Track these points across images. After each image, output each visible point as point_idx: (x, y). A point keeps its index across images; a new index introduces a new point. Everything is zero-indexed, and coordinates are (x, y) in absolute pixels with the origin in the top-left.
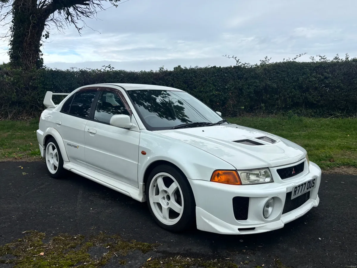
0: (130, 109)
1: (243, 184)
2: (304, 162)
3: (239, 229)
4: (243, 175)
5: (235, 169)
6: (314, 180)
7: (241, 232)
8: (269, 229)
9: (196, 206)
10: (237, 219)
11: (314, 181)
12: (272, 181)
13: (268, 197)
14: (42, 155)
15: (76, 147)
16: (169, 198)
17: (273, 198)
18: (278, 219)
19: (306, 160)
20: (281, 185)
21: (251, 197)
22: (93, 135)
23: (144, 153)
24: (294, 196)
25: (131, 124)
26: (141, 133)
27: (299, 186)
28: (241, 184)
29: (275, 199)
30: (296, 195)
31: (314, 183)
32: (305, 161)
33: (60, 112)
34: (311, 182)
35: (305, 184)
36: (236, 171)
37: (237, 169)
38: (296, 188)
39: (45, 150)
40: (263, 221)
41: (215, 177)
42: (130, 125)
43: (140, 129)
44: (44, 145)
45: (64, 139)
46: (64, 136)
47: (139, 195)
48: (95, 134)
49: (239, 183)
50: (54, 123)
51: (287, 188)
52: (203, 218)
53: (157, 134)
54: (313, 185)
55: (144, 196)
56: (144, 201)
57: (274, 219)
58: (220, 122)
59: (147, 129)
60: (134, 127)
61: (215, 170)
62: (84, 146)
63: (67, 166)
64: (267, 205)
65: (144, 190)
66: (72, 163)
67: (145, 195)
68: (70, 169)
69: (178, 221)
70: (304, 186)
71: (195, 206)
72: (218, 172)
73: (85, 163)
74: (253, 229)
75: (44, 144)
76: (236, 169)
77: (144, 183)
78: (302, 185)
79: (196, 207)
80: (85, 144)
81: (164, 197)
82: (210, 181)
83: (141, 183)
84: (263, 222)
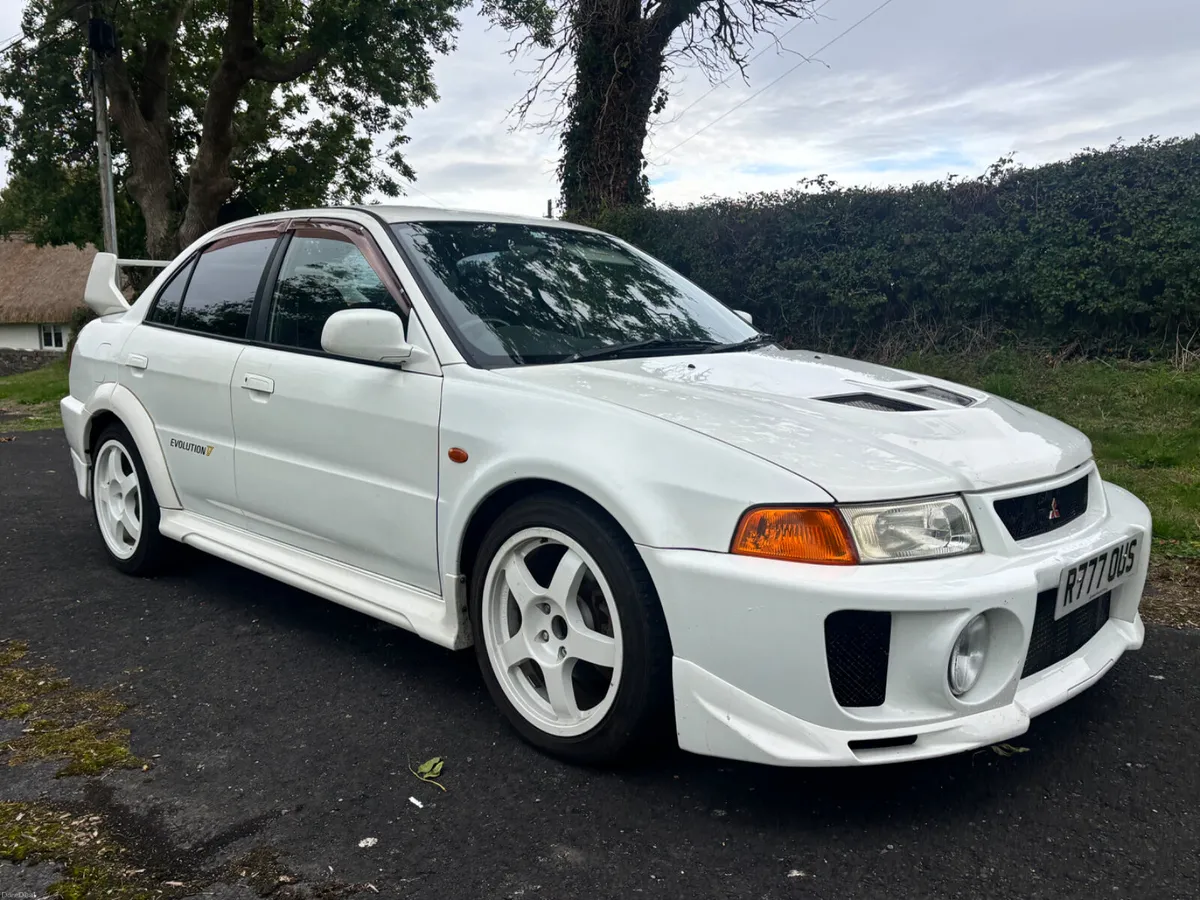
0: (402, 290)
1: (862, 559)
2: (1087, 476)
3: (855, 745)
4: (862, 525)
5: (832, 500)
6: (1134, 543)
7: (861, 754)
8: (973, 741)
9: (672, 654)
10: (843, 703)
11: (1134, 550)
12: (978, 549)
13: (966, 610)
14: (83, 490)
15: (202, 451)
16: (561, 627)
17: (985, 614)
18: (1005, 698)
19: (1096, 469)
20: (1014, 560)
21: (898, 613)
22: (263, 401)
23: (458, 456)
24: (1065, 604)
25: (406, 347)
26: (447, 380)
27: (1083, 567)
28: (855, 561)
29: (993, 618)
30: (1071, 601)
31: (1131, 556)
32: (1092, 472)
33: (143, 323)
34: (1124, 551)
35: (1103, 557)
36: (834, 507)
37: (840, 500)
38: (1073, 572)
39: (91, 469)
40: (948, 707)
41: (747, 534)
42: (405, 351)
43: (441, 366)
44: (86, 452)
45: (159, 423)
46: (157, 415)
47: (446, 622)
48: (269, 393)
49: (846, 557)
50: (120, 366)
51: (1039, 575)
52: (702, 701)
53: (508, 380)
54: (1128, 562)
55: (463, 624)
56: (463, 647)
57: (990, 697)
58: (750, 339)
59: (468, 364)
60: (420, 358)
61: (748, 506)
62: (232, 446)
63: (174, 525)
64: (964, 645)
65: (464, 603)
66: (191, 514)
67: (469, 623)
68: (183, 538)
69: (601, 718)
70: (1099, 565)
71: (670, 653)
72: (761, 512)
73: (238, 511)
74: (909, 741)
75: (88, 448)
76: (836, 501)
77: (463, 576)
78: (1093, 562)
79: (674, 658)
80: (236, 437)
81: (545, 631)
82: (731, 552)
83: (451, 575)
84: (949, 714)
